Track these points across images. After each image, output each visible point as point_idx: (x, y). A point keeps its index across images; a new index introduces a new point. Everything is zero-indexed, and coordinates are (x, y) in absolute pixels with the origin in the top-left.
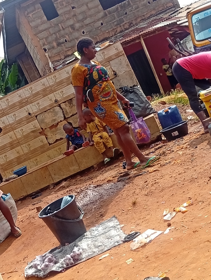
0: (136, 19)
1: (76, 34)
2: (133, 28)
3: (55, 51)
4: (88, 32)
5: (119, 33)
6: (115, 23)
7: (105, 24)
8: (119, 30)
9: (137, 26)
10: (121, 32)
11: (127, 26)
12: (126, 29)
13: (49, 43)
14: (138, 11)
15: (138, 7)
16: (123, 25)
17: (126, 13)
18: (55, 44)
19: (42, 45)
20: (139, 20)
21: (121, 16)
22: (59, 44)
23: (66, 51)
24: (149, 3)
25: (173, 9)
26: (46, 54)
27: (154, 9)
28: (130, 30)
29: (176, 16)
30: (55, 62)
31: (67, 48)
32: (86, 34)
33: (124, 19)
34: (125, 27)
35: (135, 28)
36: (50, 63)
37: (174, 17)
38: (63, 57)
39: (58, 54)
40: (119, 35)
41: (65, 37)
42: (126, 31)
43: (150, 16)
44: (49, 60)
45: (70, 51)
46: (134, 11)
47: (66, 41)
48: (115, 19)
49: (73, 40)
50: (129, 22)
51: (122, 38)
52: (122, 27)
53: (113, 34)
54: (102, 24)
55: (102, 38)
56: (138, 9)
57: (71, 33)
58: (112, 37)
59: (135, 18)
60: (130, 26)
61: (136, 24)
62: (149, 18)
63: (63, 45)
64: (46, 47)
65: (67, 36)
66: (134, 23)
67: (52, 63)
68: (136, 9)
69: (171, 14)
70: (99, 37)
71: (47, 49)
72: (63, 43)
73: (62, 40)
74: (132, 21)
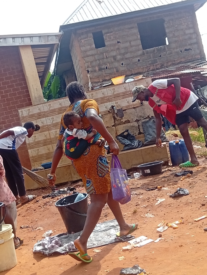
0: (167, 63)
1: (116, 64)
2: (163, 69)
3: (96, 74)
4: (126, 64)
5: (151, 71)
6: (150, 62)
7: (142, 61)
8: (151, 68)
9: (167, 68)
10: (153, 70)
11: (159, 66)
12: (158, 69)
13: (93, 67)
14: (171, 56)
15: (171, 53)
16: (156, 65)
17: (160, 56)
18: (97, 68)
19: (87, 67)
20: (170, 63)
21: (156, 57)
22: (100, 69)
23: (105, 76)
24: (181, 51)
25: (200, 61)
26: (88, 75)
27: (184, 57)
28: (161, 70)
29: (201, 67)
30: (94, 83)
31: (106, 74)
32: (124, 66)
33: (158, 60)
34: (157, 67)
35: (165, 69)
36: (90, 83)
37: (199, 67)
38: (101, 80)
39: (98, 77)
40: (151, 72)
41: (107, 65)
42: (157, 70)
43: (180, 62)
44: (90, 81)
45: (108, 77)
46: (167, 56)
47: (107, 68)
48: (150, 59)
49: (113, 68)
50: (161, 64)
51: (153, 75)
52: (155, 66)
53: (146, 71)
54: (139, 60)
55: (136, 72)
56: (171, 55)
57: (112, 63)
58: (145, 72)
59: (167, 61)
60: (161, 67)
61: (166, 66)
62: (178, 64)
63: (103, 70)
64: (90, 69)
65: (108, 64)
66: (165, 65)
67: (92, 83)
68: (169, 54)
69: (197, 65)
70: (134, 70)
71: (90, 71)
72: (104, 69)
73: (104, 67)
74: (164, 63)
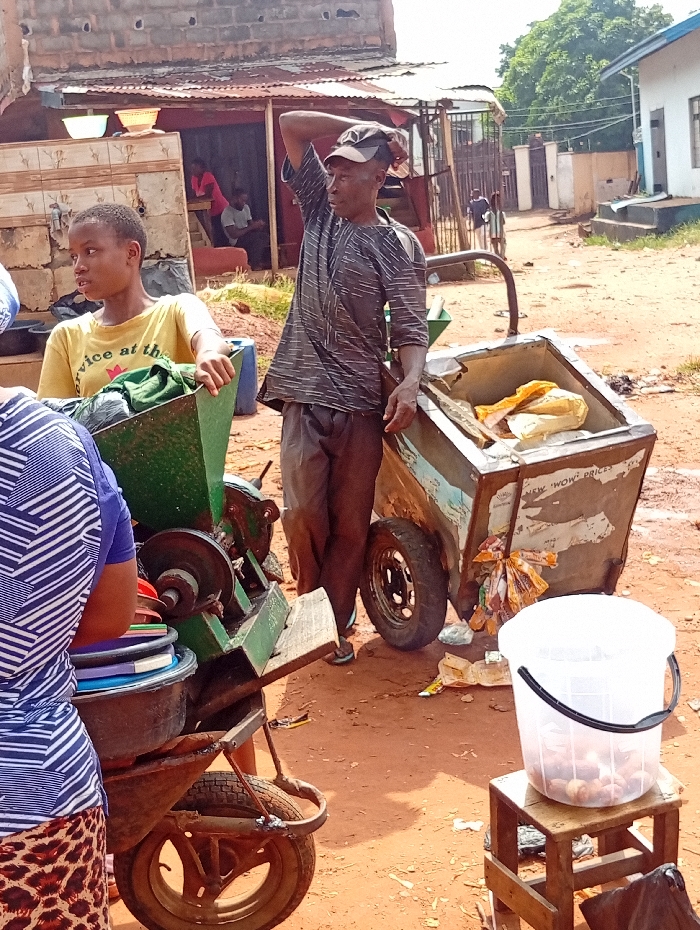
0: (279, 44)
1: (119, 21)
2: (264, 63)
3: (48, 42)
4: (150, 27)
5: (227, 61)
6: (226, 33)
7: (200, 25)
8: (229, 53)
9: (278, 62)
10: (233, 60)
11: (251, 51)
12: (247, 59)
13: (41, 16)
14: (292, 25)
15: (295, 16)
16: (244, 47)
17: (261, 19)
18: (55, 25)
19: (22, 15)
20: (287, 47)
21: (248, 21)
22: (65, 30)
23: (77, 54)
24: (326, 14)
25: (379, 55)
26: (24, 41)
27: (332, 36)
28: (257, 64)
30: (39, 70)
31: (82, 46)
32: (143, 31)
33: (252, 31)
34: (247, 53)
35: (270, 64)
36: (26, 69)
38: (64, 65)
39: (55, 53)
40: (225, 65)
41: (88, 17)
42: (246, 64)
43: (317, 49)
44: (26, 60)
45: (89, 57)
46: (281, 22)
47: (86, 28)
48: (228, 21)
49: (107, 32)
50: (260, 44)
51: (228, 78)
52: (240, 49)
53: (212, 58)
54: (192, 21)
55: (179, 56)
56: (293, 21)
57: (106, 13)
58: (206, 63)
59: (279, 39)
60: (260, 56)
61: (276, 55)
62: (313, 52)
63: (75, 34)
64: (31, 24)
65: (93, 17)
66: (273, 50)
67: (33, 69)
68: (288, 18)
69: (366, 70)
70: (175, 51)
71: (30, 30)
72: (78, 30)
73: (77, 22)
74: (270, 43)
